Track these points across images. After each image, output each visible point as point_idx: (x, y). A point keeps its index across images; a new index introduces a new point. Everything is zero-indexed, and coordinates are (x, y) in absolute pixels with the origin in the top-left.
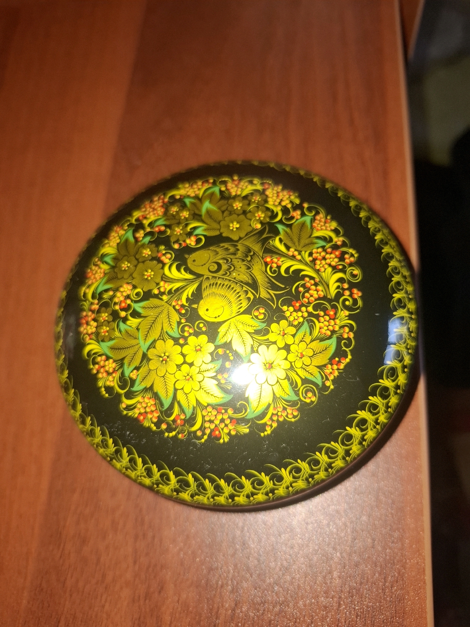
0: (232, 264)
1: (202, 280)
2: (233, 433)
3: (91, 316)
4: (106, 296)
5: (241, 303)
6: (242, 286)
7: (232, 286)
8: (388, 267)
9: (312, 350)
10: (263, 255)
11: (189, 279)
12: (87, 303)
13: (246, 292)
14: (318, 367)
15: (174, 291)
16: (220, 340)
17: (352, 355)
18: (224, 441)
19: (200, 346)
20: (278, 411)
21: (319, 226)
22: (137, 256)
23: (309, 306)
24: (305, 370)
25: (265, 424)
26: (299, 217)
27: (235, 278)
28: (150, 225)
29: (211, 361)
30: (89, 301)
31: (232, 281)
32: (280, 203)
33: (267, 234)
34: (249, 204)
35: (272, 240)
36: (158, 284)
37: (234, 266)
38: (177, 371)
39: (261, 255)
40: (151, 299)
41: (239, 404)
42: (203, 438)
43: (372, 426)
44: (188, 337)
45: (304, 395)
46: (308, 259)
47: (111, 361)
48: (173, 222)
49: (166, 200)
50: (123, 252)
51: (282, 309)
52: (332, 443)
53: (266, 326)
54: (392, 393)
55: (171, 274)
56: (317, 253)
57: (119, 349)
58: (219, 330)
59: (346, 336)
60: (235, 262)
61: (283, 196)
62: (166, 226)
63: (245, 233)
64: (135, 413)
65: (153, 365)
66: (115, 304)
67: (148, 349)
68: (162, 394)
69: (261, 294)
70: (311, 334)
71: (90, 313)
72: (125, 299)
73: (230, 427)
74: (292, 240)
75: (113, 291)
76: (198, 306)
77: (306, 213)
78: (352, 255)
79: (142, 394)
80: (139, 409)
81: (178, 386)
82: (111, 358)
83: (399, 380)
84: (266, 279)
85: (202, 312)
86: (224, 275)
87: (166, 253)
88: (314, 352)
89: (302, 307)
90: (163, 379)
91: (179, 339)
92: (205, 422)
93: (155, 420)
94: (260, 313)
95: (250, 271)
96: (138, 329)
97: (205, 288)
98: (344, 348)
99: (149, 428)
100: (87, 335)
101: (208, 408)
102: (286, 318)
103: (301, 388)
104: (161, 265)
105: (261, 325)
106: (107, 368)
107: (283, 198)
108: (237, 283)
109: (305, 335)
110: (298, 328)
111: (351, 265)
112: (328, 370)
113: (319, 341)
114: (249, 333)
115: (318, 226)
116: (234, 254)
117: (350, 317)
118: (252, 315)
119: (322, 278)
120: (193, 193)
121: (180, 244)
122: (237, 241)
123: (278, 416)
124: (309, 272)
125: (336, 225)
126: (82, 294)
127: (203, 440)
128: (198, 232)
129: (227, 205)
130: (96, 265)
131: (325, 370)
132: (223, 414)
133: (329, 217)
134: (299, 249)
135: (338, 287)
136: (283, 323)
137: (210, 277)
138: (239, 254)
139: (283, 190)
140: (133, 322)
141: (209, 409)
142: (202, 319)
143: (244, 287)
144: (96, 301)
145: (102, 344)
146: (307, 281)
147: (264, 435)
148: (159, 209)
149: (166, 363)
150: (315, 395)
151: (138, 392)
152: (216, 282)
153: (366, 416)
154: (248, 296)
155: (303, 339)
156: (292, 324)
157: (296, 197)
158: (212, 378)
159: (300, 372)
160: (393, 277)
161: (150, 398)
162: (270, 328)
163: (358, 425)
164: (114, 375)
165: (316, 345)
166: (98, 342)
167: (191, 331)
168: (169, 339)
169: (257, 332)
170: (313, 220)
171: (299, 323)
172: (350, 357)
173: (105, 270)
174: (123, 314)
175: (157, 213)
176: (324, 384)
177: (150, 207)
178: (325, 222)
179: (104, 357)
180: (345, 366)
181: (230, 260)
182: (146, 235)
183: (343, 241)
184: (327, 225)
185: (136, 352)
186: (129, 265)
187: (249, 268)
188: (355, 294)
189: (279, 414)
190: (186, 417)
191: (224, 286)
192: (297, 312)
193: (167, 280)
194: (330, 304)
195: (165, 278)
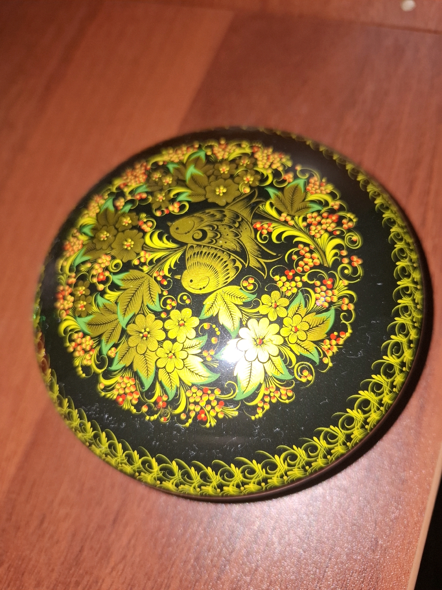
0: (218, 231)
1: (186, 249)
2: (221, 416)
3: (67, 290)
4: (83, 268)
5: (228, 273)
6: (230, 255)
7: (218, 255)
8: (390, 233)
9: (308, 324)
10: (252, 221)
11: (172, 249)
12: (64, 277)
13: (234, 261)
14: (314, 342)
15: (156, 261)
16: (205, 314)
17: (352, 329)
18: (211, 425)
19: (183, 320)
20: (271, 392)
21: (314, 189)
22: (117, 226)
23: (304, 275)
24: (301, 346)
25: (256, 406)
26: (291, 180)
27: (221, 246)
28: (131, 193)
29: (196, 337)
30: (66, 275)
31: (218, 250)
32: (270, 166)
33: (257, 198)
34: (237, 168)
35: (262, 205)
36: (138, 254)
37: (220, 233)
38: (158, 348)
39: (250, 221)
40: (131, 271)
41: (226, 383)
42: (187, 422)
43: (375, 408)
44: (170, 311)
45: (299, 373)
46: (302, 224)
47: (88, 338)
48: (156, 188)
49: (149, 167)
50: (103, 222)
51: (273, 279)
52: (332, 427)
53: (256, 298)
54: (397, 371)
55: (153, 244)
56: (312, 217)
57: (96, 325)
58: (204, 303)
59: (345, 308)
60: (221, 229)
61: (273, 159)
62: (147, 193)
63: (233, 198)
64: (113, 395)
65: (132, 341)
66: (93, 276)
67: (128, 324)
68: (142, 374)
69: (250, 262)
70: (306, 306)
71: (67, 287)
72: (103, 271)
73: (217, 409)
74: (284, 204)
75: (91, 263)
76: (181, 277)
77: (299, 176)
78: (350, 220)
79: (120, 374)
80: (118, 390)
81: (160, 365)
82: (88, 335)
83: (405, 356)
84: (256, 247)
85: (185, 284)
86: (209, 243)
87: (147, 221)
88: (310, 326)
89: (296, 276)
90: (144, 357)
91: (161, 312)
92: (190, 403)
93: (135, 402)
94: (249, 283)
95: (238, 239)
96: (116, 303)
97: (189, 257)
98: (343, 321)
99: (129, 411)
100: (63, 311)
101: (192, 389)
102: (278, 289)
103: (296, 366)
104: (141, 234)
105: (250, 296)
106: (84, 346)
107: (273, 161)
108: (223, 252)
109: (299, 307)
110: (292, 300)
111: (349, 230)
112: (326, 346)
113: (315, 313)
114: (237, 305)
115: (312, 190)
116: (221, 220)
117: (350, 287)
118: (240, 286)
119: (317, 245)
120: (177, 158)
121: (163, 211)
122: (224, 207)
123: (270, 397)
124: (303, 238)
125: (332, 188)
126: (60, 268)
127: (187, 424)
128: (181, 198)
129: (213, 170)
130: (74, 237)
131: (323, 345)
132: (209, 395)
133: (324, 180)
134: (292, 213)
135: (336, 254)
136: (275, 294)
137: (195, 246)
138: (226, 220)
139: (274, 152)
140: (112, 295)
141: (194, 390)
142: (185, 291)
143: (231, 256)
144: (73, 274)
145: (79, 319)
146: (301, 248)
147: (256, 418)
148: (141, 176)
149: (146, 339)
150: (312, 374)
151: (117, 372)
152: (201, 250)
153: (369, 397)
154: (236, 265)
155: (297, 311)
156: (285, 295)
157: (288, 160)
158: (196, 355)
159: (294, 347)
160: (396, 243)
161: (130, 378)
162: (261, 300)
163: (359, 407)
164: (91, 353)
165: (312, 318)
166: (75, 318)
167: (174, 304)
168: (150, 313)
169: (246, 304)
170: (307, 183)
171: (293, 294)
172: (350, 331)
173: (83, 241)
174: (101, 287)
175: (139, 180)
176: (321, 360)
177: (132, 175)
178: (320, 186)
179: (81, 334)
180: (345, 341)
181: (216, 227)
182: (127, 203)
183: (341, 205)
184: (323, 188)
185: (115, 328)
186: (108, 235)
187: (237, 235)
188: (355, 261)
189: (272, 394)
190: (168, 399)
191: (210, 255)
192: (290, 282)
193: (149, 250)
194: (327, 272)
195: (145, 248)
